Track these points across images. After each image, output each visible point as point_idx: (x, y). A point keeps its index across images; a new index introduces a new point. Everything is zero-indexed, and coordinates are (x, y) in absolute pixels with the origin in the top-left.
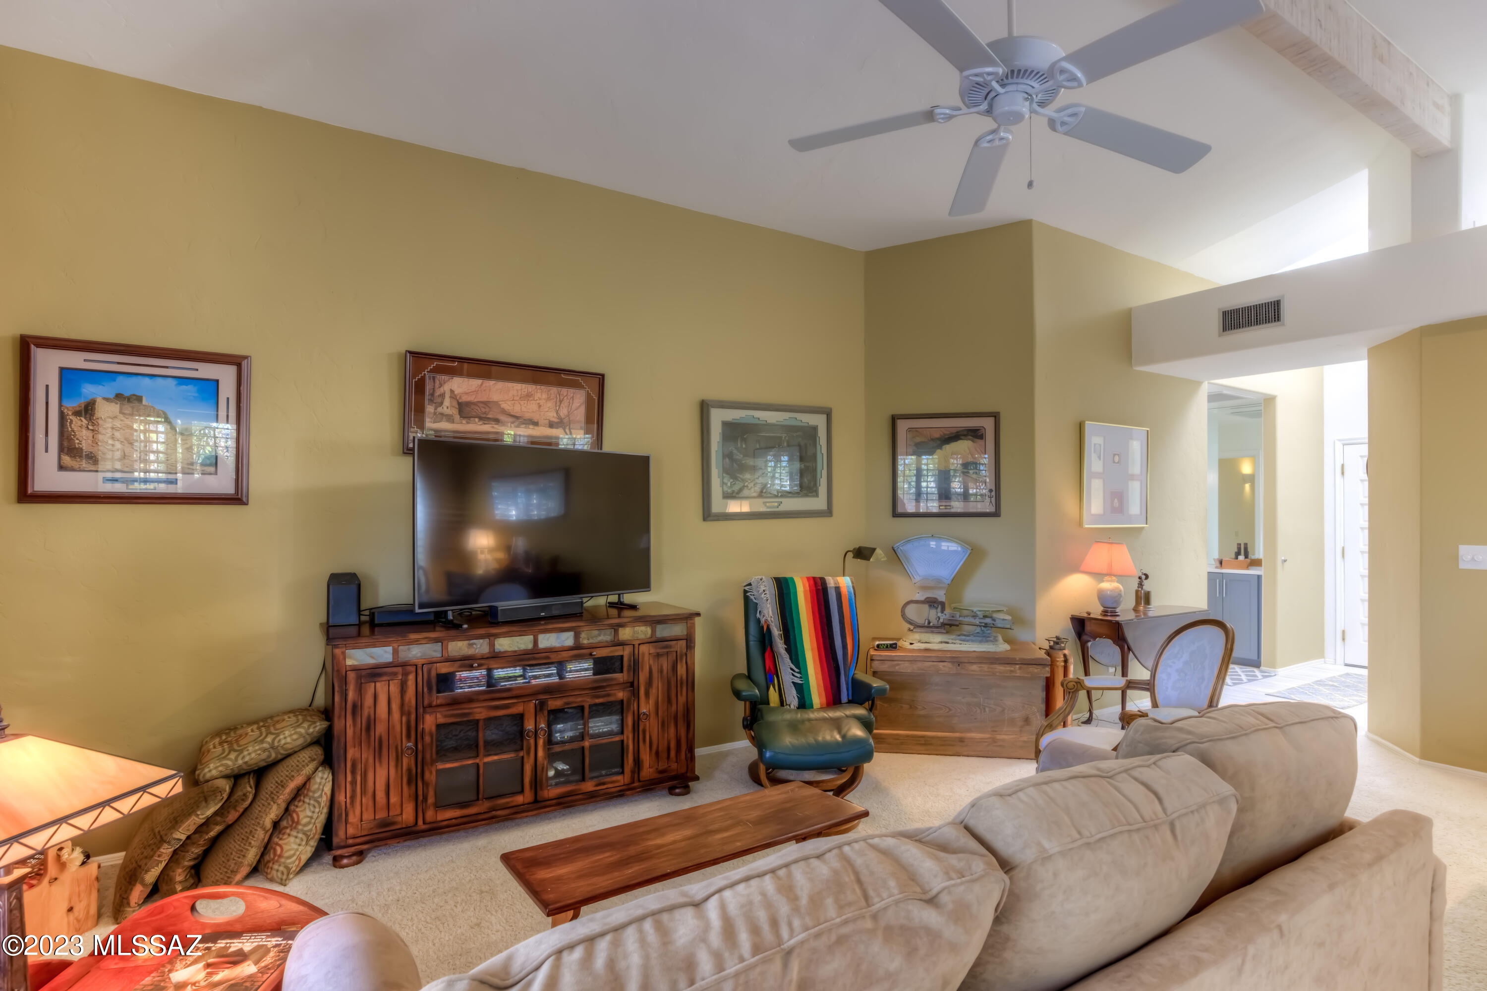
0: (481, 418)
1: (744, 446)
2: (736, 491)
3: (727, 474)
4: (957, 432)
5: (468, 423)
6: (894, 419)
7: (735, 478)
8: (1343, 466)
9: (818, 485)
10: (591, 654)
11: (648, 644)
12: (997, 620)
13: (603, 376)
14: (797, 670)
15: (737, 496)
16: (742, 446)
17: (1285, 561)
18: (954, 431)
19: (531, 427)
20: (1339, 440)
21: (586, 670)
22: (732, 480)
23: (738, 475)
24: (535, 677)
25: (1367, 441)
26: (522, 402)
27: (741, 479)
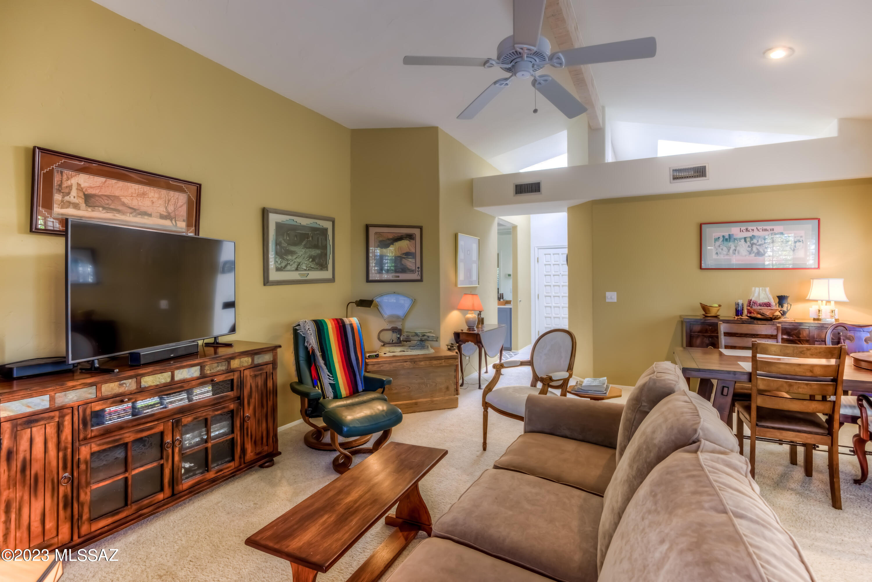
0: (104, 208)
1: (288, 238)
2: (283, 267)
3: (279, 256)
4: (401, 236)
5: (93, 211)
6: (367, 227)
7: (282, 258)
8: (538, 258)
9: (328, 264)
10: (212, 380)
11: (249, 370)
12: (430, 337)
13: (200, 185)
14: (331, 376)
15: (284, 270)
16: (286, 238)
17: (521, 301)
18: (400, 235)
19: (146, 217)
20: (537, 247)
21: (208, 392)
22: (281, 260)
23: (284, 256)
24: (171, 403)
25: (567, 247)
26: (139, 199)
27: (286, 259)
